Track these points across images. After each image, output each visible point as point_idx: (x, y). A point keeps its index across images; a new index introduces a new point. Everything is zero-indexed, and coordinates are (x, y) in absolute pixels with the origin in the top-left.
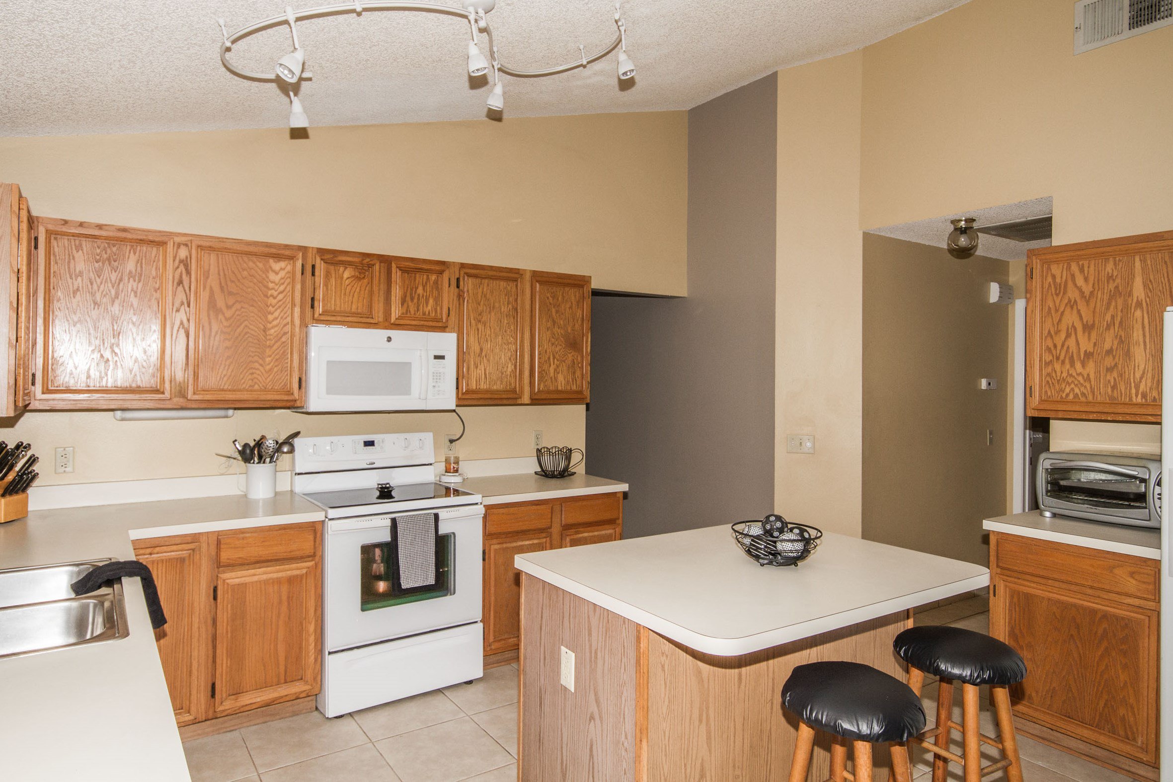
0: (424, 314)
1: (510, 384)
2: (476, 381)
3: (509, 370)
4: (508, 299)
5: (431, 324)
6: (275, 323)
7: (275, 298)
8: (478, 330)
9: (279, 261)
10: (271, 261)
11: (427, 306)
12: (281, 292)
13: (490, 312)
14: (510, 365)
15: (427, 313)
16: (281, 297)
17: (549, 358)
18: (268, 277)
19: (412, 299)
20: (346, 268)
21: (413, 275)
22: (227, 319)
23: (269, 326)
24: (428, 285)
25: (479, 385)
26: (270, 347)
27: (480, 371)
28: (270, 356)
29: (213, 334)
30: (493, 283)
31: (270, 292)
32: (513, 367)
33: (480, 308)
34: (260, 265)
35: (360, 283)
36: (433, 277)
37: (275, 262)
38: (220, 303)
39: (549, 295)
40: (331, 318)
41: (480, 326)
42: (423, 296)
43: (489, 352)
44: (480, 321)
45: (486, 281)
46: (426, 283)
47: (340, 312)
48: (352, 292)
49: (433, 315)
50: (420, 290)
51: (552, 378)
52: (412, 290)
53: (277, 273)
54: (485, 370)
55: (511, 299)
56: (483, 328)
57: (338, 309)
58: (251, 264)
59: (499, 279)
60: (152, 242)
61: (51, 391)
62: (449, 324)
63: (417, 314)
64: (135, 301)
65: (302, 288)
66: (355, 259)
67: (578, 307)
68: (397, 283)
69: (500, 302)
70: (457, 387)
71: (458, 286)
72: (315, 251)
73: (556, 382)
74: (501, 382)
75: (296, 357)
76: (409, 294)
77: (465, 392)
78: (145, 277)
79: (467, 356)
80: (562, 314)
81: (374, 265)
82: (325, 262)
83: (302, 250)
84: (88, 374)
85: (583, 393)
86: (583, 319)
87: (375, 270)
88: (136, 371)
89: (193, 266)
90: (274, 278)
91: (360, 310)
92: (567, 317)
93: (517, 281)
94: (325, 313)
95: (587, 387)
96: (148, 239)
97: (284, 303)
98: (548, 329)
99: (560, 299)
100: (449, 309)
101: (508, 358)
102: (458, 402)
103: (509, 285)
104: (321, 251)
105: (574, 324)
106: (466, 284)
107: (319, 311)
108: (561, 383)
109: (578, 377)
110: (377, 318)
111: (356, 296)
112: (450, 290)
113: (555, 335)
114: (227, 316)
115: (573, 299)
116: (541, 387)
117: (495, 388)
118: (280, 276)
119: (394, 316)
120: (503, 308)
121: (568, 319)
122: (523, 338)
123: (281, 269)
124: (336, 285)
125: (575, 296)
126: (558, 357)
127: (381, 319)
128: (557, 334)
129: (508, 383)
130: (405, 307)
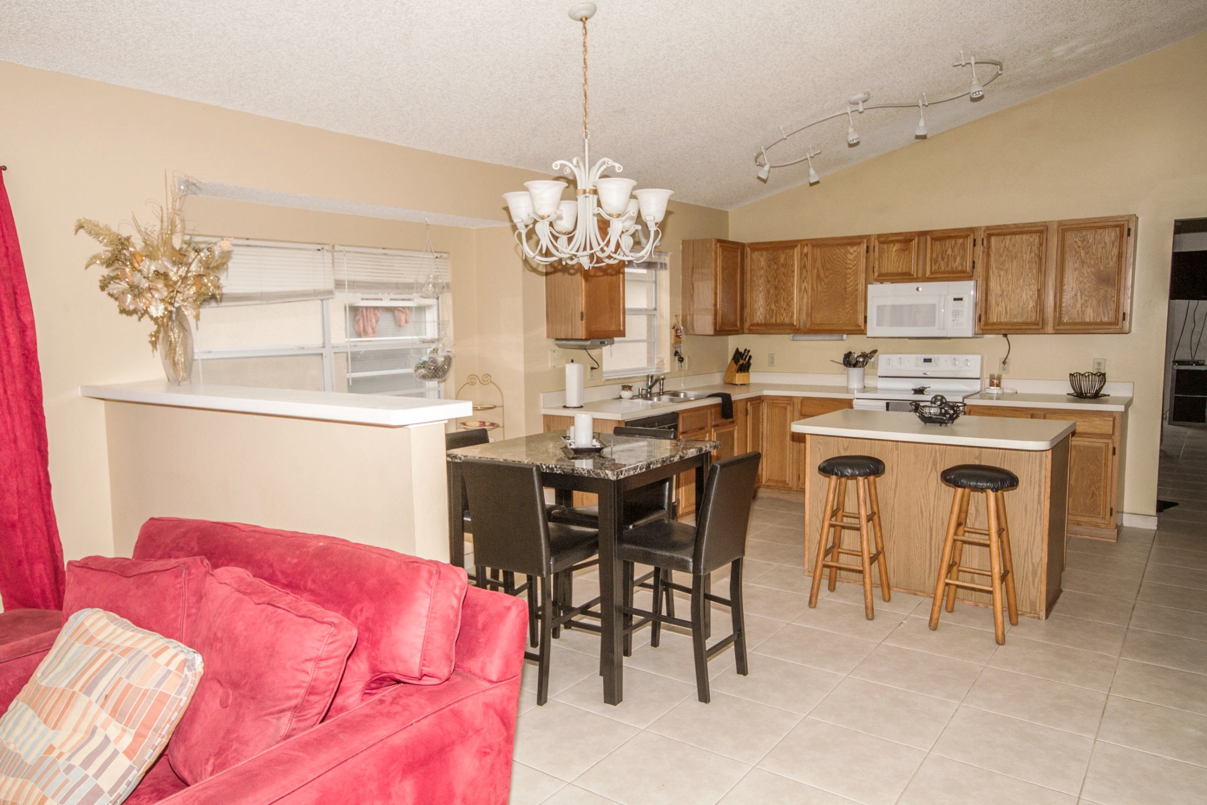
0: (952, 269)
1: (1031, 318)
2: (997, 316)
3: (1030, 307)
4: (1031, 248)
5: (958, 275)
6: (851, 284)
7: (851, 269)
8: (1000, 276)
9: (853, 246)
10: (849, 248)
11: (955, 261)
12: (854, 265)
13: (1012, 261)
14: (1031, 302)
15: (955, 268)
16: (854, 268)
17: (1076, 295)
18: (847, 257)
19: (943, 259)
20: (895, 244)
21: (944, 241)
22: (825, 284)
23: (848, 286)
24: (956, 246)
25: (1000, 318)
26: (848, 299)
27: (1001, 308)
28: (848, 304)
29: (819, 293)
30: (1015, 238)
31: (848, 266)
32: (1034, 303)
33: (1002, 259)
34: (843, 251)
35: (904, 253)
36: (960, 241)
37: (851, 247)
38: (822, 276)
39: (1077, 240)
40: (884, 278)
41: (1002, 273)
42: (951, 256)
43: (1010, 292)
44: (1002, 269)
45: (1009, 237)
46: (954, 246)
47: (891, 273)
48: (899, 260)
49: (959, 269)
50: (949, 252)
51: (1078, 311)
52: (942, 252)
53: (852, 254)
54: (1006, 307)
55: (1034, 248)
56: (1005, 274)
57: (889, 272)
58: (838, 250)
59: (1022, 233)
60: (791, 246)
61: (752, 325)
62: (974, 273)
63: (947, 269)
64: (784, 279)
65: (866, 261)
66: (901, 238)
67: (1113, 246)
68: (932, 249)
69: (1022, 252)
70: (980, 320)
71: (983, 245)
72: (876, 237)
73: (1084, 314)
74: (1022, 316)
75: (863, 303)
76: (940, 256)
77: (986, 324)
78: (787, 265)
79: (989, 297)
80: (1094, 254)
81: (914, 239)
82: (880, 243)
83: (868, 237)
84: (766, 317)
85: (1118, 325)
86: (1119, 256)
87: (915, 243)
88: (784, 315)
89: (810, 256)
90: (850, 257)
91: (904, 271)
92: (1099, 257)
93: (1041, 232)
94: (880, 275)
95: (1124, 319)
96: (789, 245)
97: (856, 273)
98: (1075, 270)
99: (1090, 241)
100: (974, 262)
101: (1029, 297)
102: (980, 332)
103: (1032, 237)
104: (879, 236)
105: (1109, 262)
106: (989, 242)
107: (876, 274)
108: (1089, 316)
109: (1111, 309)
110: (917, 275)
111: (901, 262)
112: (976, 248)
113: (1084, 274)
114: (826, 282)
115: (1107, 239)
116: (1065, 319)
117: (1015, 320)
118: (854, 255)
119: (928, 273)
120: (1025, 256)
121: (1101, 258)
122: (1047, 279)
123: (855, 251)
124: (888, 257)
125: (1110, 236)
126: (1086, 293)
127: (920, 275)
128: (1086, 273)
129: (1029, 317)
130: (938, 264)
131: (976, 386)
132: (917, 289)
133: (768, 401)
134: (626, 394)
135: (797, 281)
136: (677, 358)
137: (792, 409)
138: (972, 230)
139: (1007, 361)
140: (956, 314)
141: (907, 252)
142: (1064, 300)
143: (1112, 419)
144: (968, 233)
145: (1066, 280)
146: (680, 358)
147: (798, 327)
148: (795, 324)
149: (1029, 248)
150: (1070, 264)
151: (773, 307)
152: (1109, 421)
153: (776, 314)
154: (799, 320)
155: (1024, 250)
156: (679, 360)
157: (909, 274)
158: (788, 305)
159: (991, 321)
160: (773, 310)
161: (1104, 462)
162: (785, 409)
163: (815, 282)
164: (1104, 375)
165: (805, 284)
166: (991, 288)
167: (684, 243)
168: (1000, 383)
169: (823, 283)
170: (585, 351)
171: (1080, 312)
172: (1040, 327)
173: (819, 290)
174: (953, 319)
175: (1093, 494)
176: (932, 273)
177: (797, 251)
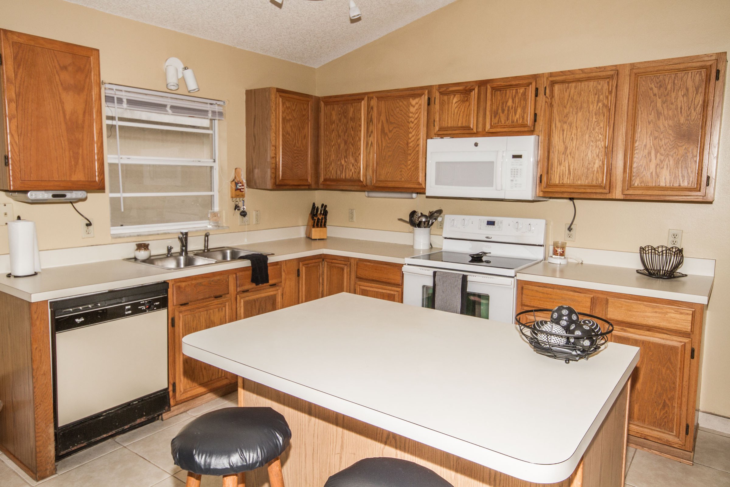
0: (513, 122)
1: (597, 179)
2: (560, 177)
3: (597, 166)
4: (599, 98)
5: (519, 129)
6: (413, 139)
7: (412, 122)
8: (563, 131)
9: (415, 98)
10: (411, 100)
11: (515, 114)
12: (416, 119)
13: (577, 113)
14: (597, 161)
15: (515, 121)
16: (416, 121)
17: (649, 153)
18: (409, 110)
19: (503, 111)
20: (455, 95)
21: (504, 91)
22: (389, 139)
23: (410, 141)
24: (517, 98)
25: (563, 179)
26: (410, 154)
27: (564, 168)
28: (410, 160)
29: (383, 148)
30: (581, 85)
31: (410, 120)
32: (601, 163)
33: (566, 111)
34: (405, 103)
35: (464, 105)
36: (521, 90)
37: (413, 99)
38: (386, 130)
39: (653, 86)
40: (444, 133)
41: (565, 126)
42: (512, 108)
43: (574, 150)
44: (566, 123)
45: (573, 85)
46: (515, 96)
47: (451, 127)
48: (459, 112)
49: (521, 122)
50: (510, 103)
51: (652, 173)
52: (503, 104)
53: (414, 107)
54: (569, 166)
55: (601, 97)
56: (569, 128)
57: (449, 125)
58: (401, 103)
59: (589, 79)
60: (359, 99)
61: (325, 180)
62: (536, 128)
63: (507, 123)
64: (352, 133)
65: (428, 114)
66: (461, 88)
67: (697, 93)
68: (492, 100)
69: (588, 101)
70: (541, 182)
71: (545, 95)
72: (437, 87)
73: (658, 176)
74: (587, 177)
75: (424, 159)
76: (500, 108)
77: (548, 185)
78: (356, 119)
79: (551, 154)
80: (672, 104)
81: (474, 89)
82: (441, 93)
83: (429, 88)
84: (337, 173)
85: (700, 191)
86: (704, 106)
87: (474, 94)
88: (353, 170)
89: (375, 109)
90: (412, 110)
91: (464, 125)
92: (679, 106)
93: (611, 77)
94: (441, 129)
95: (708, 184)
96: (357, 98)
97: (418, 125)
98: (649, 123)
99: (669, 87)
100: (535, 115)
101: (595, 156)
102: (541, 194)
103: (600, 84)
104: (440, 86)
105: (691, 113)
106: (552, 91)
107: (437, 128)
108: (665, 179)
109: (692, 172)
110: (477, 129)
111: (461, 114)
112: (538, 98)
113: (660, 128)
114: (390, 137)
115: (690, 83)
116: (637, 183)
117: (579, 182)
118: (415, 108)
119: (488, 127)
120: (591, 107)
121: (681, 108)
122: (616, 134)
123: (417, 103)
124: (448, 109)
125: (693, 81)
126: (662, 151)
127: (480, 130)
128: (662, 127)
129: (595, 178)
130: (497, 118)
131: (538, 254)
132: (476, 145)
133: (328, 260)
134: (142, 254)
135: (364, 135)
136: (238, 213)
137: (349, 270)
138: (535, 77)
139: (572, 227)
140: (515, 173)
141: (468, 103)
142: (635, 160)
143: (691, 312)
144: (530, 81)
145: (637, 135)
146: (243, 212)
147: (364, 183)
148: (362, 179)
149: (597, 96)
150: (643, 115)
151: (343, 162)
152: (687, 314)
153: (346, 169)
154: (365, 176)
155: (590, 100)
156: (241, 214)
157: (468, 128)
158: (356, 161)
159: (553, 182)
160: (343, 165)
161: (679, 366)
162: (343, 269)
163: (379, 136)
164: (680, 251)
165: (371, 139)
166: (553, 143)
167: (249, 93)
168: (563, 252)
169: (386, 137)
170: (70, 205)
171: (654, 174)
172: (607, 191)
173: (384, 145)
174: (512, 179)
175: (665, 405)
176: (492, 127)
177: (364, 104)
